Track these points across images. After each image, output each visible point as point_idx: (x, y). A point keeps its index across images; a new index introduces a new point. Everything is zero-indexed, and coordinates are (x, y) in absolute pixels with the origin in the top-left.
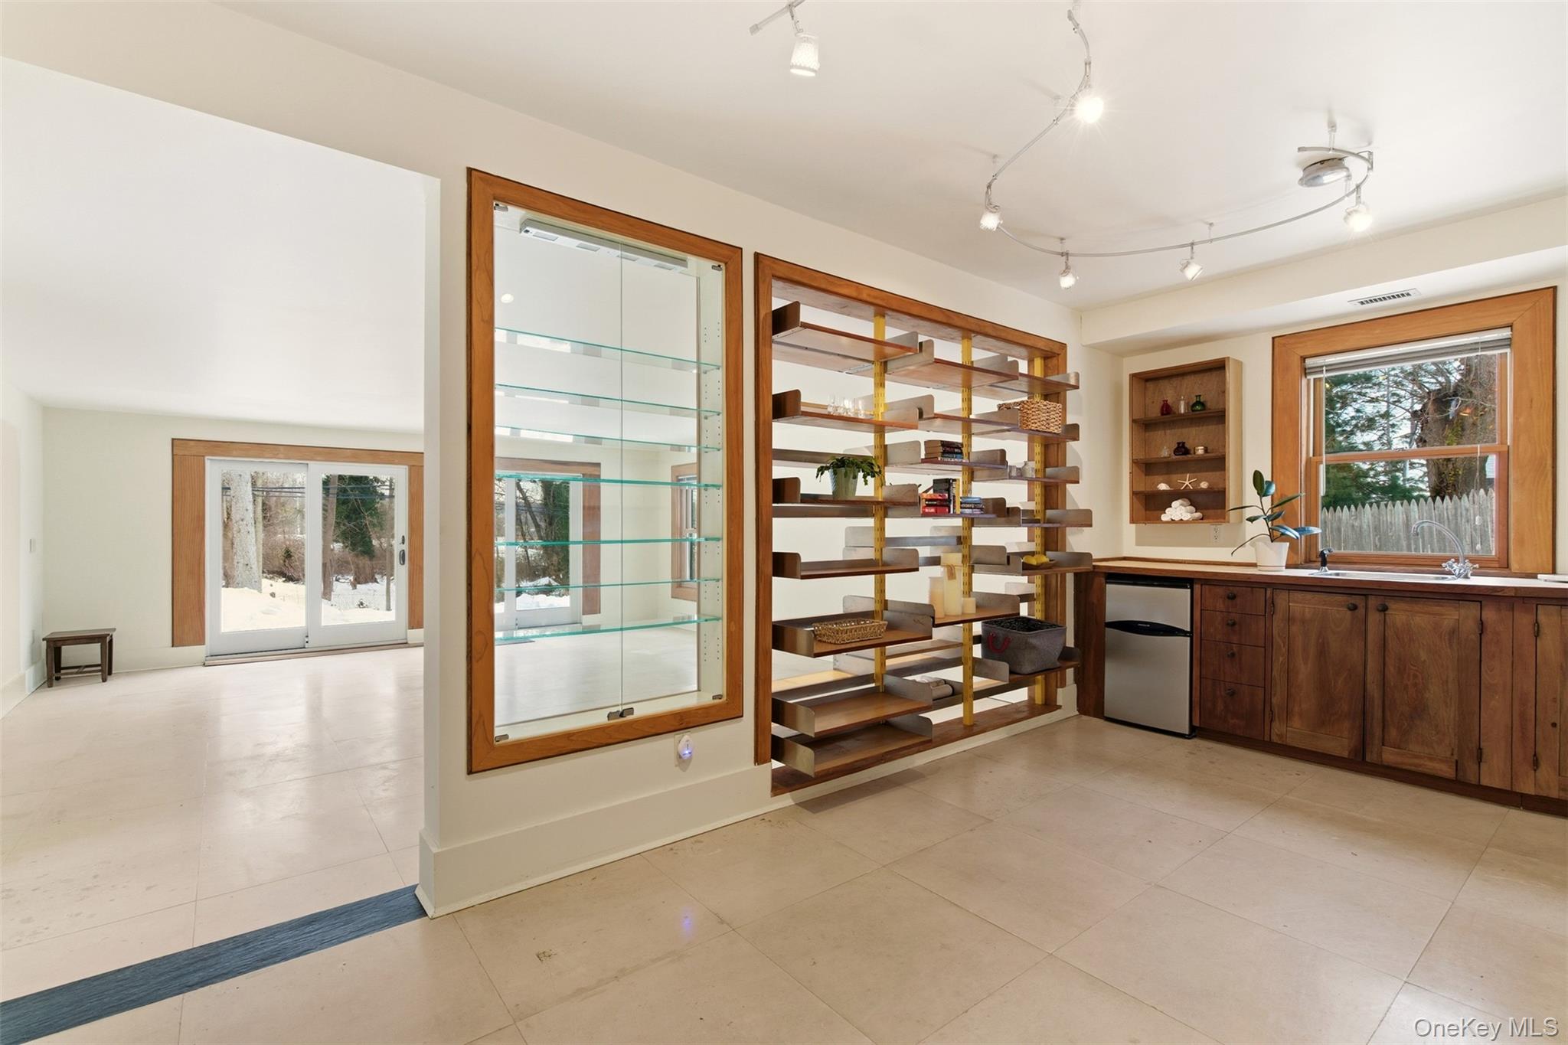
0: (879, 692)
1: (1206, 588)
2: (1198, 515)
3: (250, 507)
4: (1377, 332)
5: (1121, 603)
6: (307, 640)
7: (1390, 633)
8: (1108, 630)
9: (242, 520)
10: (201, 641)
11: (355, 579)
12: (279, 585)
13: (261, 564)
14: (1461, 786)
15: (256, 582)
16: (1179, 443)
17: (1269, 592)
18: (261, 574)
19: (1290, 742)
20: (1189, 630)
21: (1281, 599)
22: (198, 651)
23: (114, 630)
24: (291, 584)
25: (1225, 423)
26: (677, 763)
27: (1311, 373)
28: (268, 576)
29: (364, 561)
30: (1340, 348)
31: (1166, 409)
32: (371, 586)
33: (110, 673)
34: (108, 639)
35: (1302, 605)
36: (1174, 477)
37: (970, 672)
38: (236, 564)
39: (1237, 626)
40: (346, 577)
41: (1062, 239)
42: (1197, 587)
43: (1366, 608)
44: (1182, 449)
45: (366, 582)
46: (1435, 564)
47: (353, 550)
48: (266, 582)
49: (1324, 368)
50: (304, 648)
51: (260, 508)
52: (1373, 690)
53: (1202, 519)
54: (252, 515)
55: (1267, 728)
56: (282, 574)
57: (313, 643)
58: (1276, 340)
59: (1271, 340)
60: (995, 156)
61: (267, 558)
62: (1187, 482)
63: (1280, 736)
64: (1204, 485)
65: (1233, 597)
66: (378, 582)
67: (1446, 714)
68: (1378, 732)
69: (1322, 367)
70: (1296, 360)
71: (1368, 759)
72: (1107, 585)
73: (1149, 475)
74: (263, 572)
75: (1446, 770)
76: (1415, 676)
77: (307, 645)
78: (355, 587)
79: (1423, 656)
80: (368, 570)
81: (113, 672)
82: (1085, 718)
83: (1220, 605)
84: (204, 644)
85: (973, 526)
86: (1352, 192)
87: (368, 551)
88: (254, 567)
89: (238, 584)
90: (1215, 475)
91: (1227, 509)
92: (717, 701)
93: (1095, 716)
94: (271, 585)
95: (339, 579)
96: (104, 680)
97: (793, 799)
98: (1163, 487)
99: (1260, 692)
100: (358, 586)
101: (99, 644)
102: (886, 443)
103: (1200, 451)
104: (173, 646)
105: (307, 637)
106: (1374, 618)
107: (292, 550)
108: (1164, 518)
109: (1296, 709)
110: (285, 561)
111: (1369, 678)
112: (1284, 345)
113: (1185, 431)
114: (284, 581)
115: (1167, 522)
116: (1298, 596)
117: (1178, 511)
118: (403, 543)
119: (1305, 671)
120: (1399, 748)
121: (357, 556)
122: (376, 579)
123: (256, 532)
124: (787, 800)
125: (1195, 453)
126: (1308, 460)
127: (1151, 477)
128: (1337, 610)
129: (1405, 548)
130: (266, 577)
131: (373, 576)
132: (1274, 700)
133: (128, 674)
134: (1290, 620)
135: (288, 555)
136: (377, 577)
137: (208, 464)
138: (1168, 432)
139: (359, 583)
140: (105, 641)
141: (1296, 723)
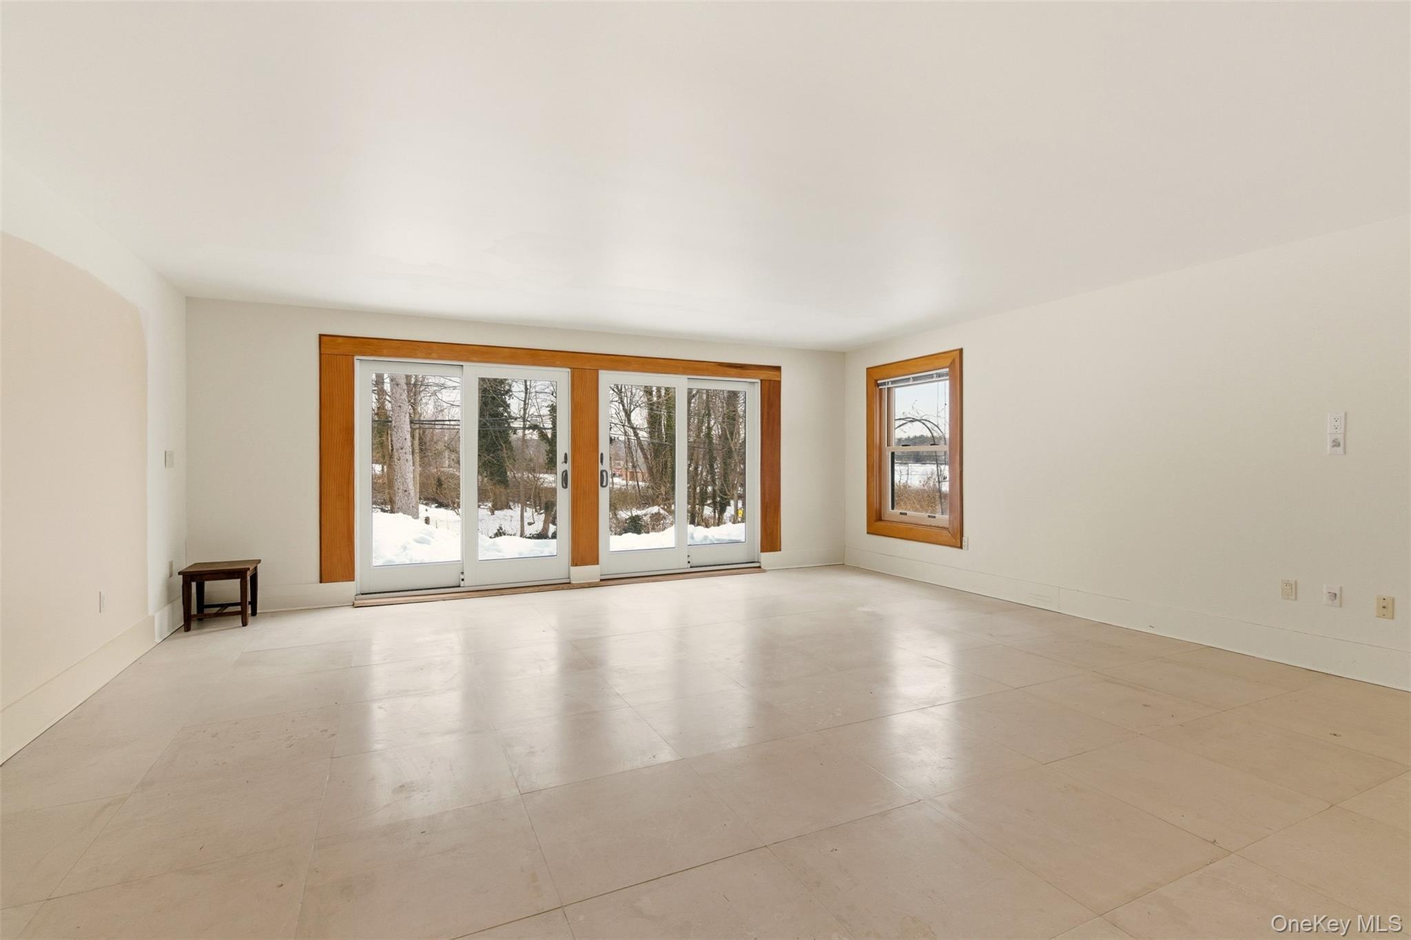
3: (408, 437)
6: (462, 577)
9: (402, 449)
10: (350, 577)
11: (493, 506)
12: (434, 512)
13: (418, 490)
15: (413, 507)
18: (419, 501)
22: (346, 589)
23: (259, 561)
24: (442, 510)
28: (424, 502)
29: (500, 489)
32: (506, 512)
33: (254, 613)
34: (249, 574)
38: (396, 490)
40: (485, 504)
45: (502, 509)
47: (491, 480)
48: (422, 507)
50: (459, 586)
51: (417, 442)
54: (410, 444)
56: (435, 500)
57: (469, 582)
61: (423, 487)
66: (512, 509)
74: (420, 499)
77: (462, 584)
78: (493, 513)
80: (503, 498)
81: (258, 611)
84: (354, 580)
87: (504, 482)
88: (412, 494)
89: (398, 508)
94: (427, 510)
95: (480, 505)
96: (245, 624)
100: (496, 512)
101: (239, 580)
104: (321, 582)
105: (462, 573)
107: (443, 479)
110: (437, 489)
114: (436, 507)
118: (566, 462)
121: (495, 484)
122: (510, 506)
123: (413, 459)
130: (423, 504)
131: (508, 503)
133: (274, 615)
135: (440, 483)
136: (511, 504)
137: (357, 365)
139: (497, 509)
140: (246, 575)
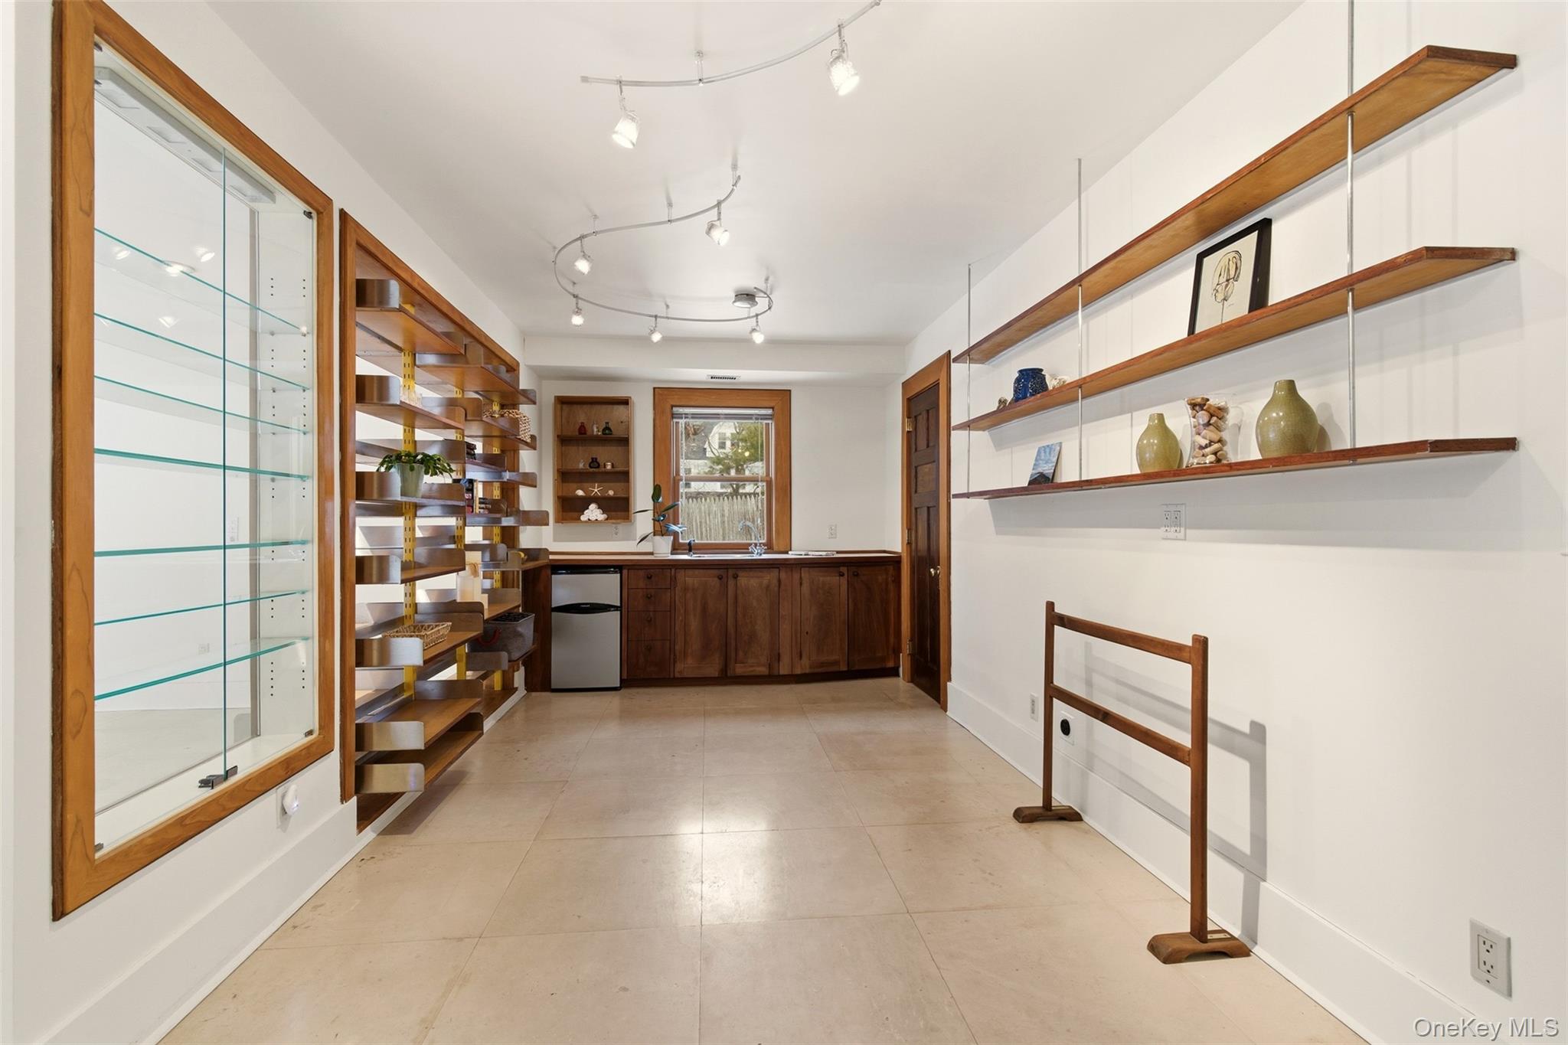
0: (412, 701)
1: (631, 572)
2: (605, 516)
4: (713, 397)
5: (564, 590)
7: (739, 592)
8: (554, 614)
14: (772, 678)
16: (592, 459)
17: (673, 570)
19: (686, 675)
20: (619, 605)
21: (681, 575)
25: (628, 446)
26: (279, 824)
27: (676, 418)
30: (693, 404)
31: (582, 429)
35: (691, 579)
36: (585, 485)
37: (464, 668)
39: (653, 598)
41: (574, 283)
42: (625, 572)
43: (727, 577)
44: (594, 462)
46: (743, 548)
49: (684, 416)
52: (731, 630)
53: (607, 519)
55: (672, 669)
58: (656, 390)
59: (652, 390)
60: (596, 217)
62: (596, 490)
63: (680, 672)
64: (611, 493)
65: (649, 578)
67: (764, 636)
68: (733, 655)
69: (682, 414)
70: (669, 407)
71: (729, 674)
72: (553, 576)
73: (565, 482)
75: (763, 670)
76: (751, 616)
79: (755, 603)
82: (534, 694)
83: (641, 584)
85: (465, 525)
86: (753, 317)
90: (620, 485)
91: (633, 511)
92: (310, 738)
93: (542, 691)
97: (374, 831)
98: (580, 493)
99: (668, 643)
102: (416, 439)
103: (609, 467)
106: (731, 582)
108: (583, 518)
109: (690, 651)
111: (729, 623)
112: (661, 395)
113: (594, 448)
115: (586, 522)
116: (690, 572)
117: (593, 513)
119: (694, 624)
120: (743, 663)
124: (370, 833)
125: (605, 467)
126: (674, 477)
127: (566, 484)
128: (711, 579)
129: (721, 538)
132: (677, 647)
134: (686, 589)
138: (580, 448)
141: (690, 661)
